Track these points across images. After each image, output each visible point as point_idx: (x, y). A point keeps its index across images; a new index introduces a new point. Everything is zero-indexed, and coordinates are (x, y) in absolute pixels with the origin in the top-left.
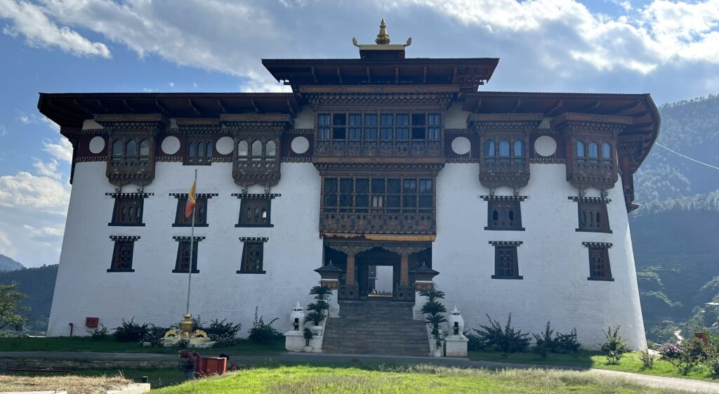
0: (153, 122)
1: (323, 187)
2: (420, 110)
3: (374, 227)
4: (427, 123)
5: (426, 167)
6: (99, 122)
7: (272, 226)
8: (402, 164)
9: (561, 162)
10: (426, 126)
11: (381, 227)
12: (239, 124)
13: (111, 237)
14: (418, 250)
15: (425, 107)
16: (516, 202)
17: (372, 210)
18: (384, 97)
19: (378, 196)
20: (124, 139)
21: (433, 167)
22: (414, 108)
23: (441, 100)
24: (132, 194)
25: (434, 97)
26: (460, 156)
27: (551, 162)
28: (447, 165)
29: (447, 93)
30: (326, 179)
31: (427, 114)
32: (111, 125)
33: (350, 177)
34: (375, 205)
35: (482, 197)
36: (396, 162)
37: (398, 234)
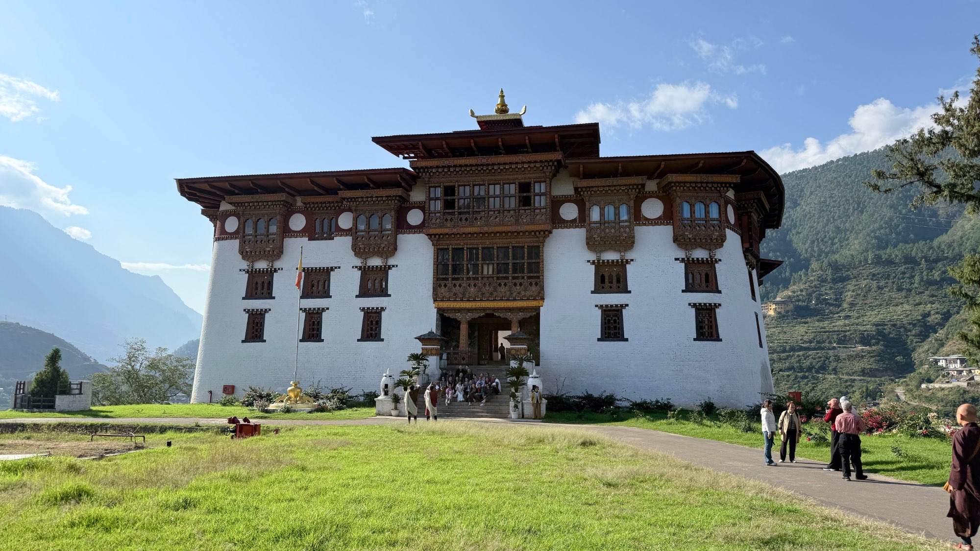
0: (278, 201)
1: (435, 257)
2: (525, 178)
3: (483, 294)
4: (532, 190)
5: (533, 233)
6: (230, 203)
7: (390, 296)
8: (510, 232)
9: (667, 224)
10: (532, 194)
11: (491, 294)
12: (357, 200)
13: (245, 310)
14: (528, 315)
15: (530, 176)
16: (622, 265)
17: (482, 278)
18: (490, 168)
19: (488, 264)
20: (254, 218)
21: (540, 234)
22: (520, 176)
23: (545, 168)
24: (263, 269)
25: (538, 165)
26: (568, 221)
27: (656, 224)
28: (555, 231)
29: (551, 161)
30: (438, 249)
31: (532, 182)
32: (242, 205)
33: (461, 247)
34: (485, 272)
35: (589, 261)
36: (504, 230)
37: (508, 300)
